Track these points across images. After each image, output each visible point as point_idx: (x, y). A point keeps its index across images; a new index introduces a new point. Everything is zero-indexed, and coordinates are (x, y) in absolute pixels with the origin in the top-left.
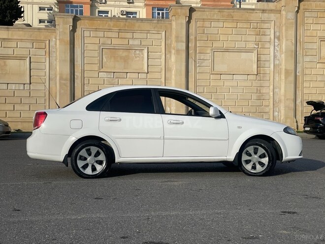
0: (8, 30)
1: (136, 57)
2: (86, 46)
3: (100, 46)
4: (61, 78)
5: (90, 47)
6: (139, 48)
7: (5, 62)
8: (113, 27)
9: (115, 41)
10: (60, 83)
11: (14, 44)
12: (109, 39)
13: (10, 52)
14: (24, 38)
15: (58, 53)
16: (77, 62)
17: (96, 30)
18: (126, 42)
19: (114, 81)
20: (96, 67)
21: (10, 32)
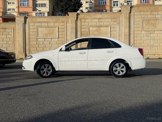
0: (101, 14)
1: (159, 23)
2: (136, 20)
3: (142, 19)
4: (125, 35)
5: (137, 20)
6: (161, 19)
7: (100, 29)
8: (148, 10)
9: (149, 16)
10: (124, 37)
11: (104, 20)
12: (146, 15)
13: (102, 24)
14: (108, 17)
15: (123, 23)
16: (131, 27)
17: (140, 11)
18: (154, 16)
19: (149, 35)
20: (140, 29)
21: (102, 15)
